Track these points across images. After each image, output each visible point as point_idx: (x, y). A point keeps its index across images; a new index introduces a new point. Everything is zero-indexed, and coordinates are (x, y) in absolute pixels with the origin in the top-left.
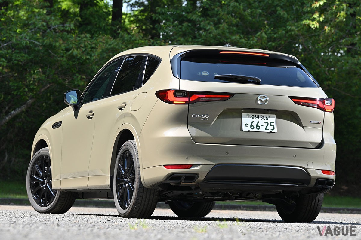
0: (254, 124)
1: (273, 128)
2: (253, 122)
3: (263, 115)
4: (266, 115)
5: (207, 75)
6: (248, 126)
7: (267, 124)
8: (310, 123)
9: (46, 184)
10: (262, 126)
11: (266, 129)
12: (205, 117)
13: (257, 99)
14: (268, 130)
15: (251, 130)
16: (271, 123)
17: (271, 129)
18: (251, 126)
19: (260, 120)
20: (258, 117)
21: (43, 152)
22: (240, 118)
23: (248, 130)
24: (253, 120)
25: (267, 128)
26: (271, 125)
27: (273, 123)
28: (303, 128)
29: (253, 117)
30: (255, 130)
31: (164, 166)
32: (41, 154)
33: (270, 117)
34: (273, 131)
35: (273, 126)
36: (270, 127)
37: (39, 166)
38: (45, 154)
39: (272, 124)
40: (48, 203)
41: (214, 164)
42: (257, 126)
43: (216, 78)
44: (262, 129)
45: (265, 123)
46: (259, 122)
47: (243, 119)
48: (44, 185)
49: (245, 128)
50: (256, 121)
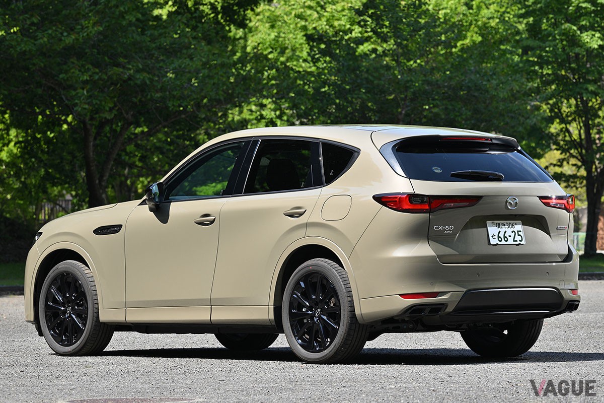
0: (501, 235)
1: (521, 239)
2: (500, 232)
3: (508, 222)
4: (512, 222)
5: (439, 171)
6: (495, 237)
7: (514, 233)
8: (557, 229)
9: (70, 313)
10: (510, 236)
11: (514, 241)
12: (449, 229)
13: (507, 201)
14: (517, 241)
15: (499, 243)
16: (518, 231)
17: (520, 241)
18: (499, 237)
19: (506, 230)
20: (504, 225)
21: (63, 268)
22: (485, 227)
23: (495, 243)
24: (499, 229)
25: (515, 239)
26: (519, 235)
27: (520, 231)
28: (550, 236)
29: (498, 226)
30: (503, 242)
31: (400, 295)
32: (59, 270)
33: (516, 224)
34: (521, 243)
35: (520, 235)
36: (518, 238)
37: (58, 288)
38: (66, 270)
39: (520, 233)
40: (74, 340)
41: (465, 290)
42: (505, 237)
43: (453, 175)
44: (510, 241)
45: (512, 232)
46: (506, 232)
47: (489, 229)
48: (67, 316)
49: (493, 242)
50: (502, 230)
